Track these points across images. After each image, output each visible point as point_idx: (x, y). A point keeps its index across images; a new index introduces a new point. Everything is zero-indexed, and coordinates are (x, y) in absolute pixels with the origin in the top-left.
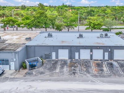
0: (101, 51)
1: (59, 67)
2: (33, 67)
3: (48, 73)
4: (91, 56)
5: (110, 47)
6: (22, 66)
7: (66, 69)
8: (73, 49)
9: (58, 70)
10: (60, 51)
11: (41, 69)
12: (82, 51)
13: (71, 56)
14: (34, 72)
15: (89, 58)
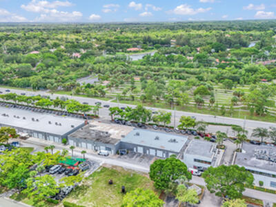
0: (161, 152)
1: (135, 156)
2: (122, 154)
3: (128, 158)
4: (156, 154)
5: (167, 151)
6: (117, 153)
7: (138, 158)
8: (146, 148)
9: (133, 159)
10: (139, 148)
11: (126, 156)
12: (151, 150)
13: (145, 152)
14: (122, 157)
15: (154, 154)
